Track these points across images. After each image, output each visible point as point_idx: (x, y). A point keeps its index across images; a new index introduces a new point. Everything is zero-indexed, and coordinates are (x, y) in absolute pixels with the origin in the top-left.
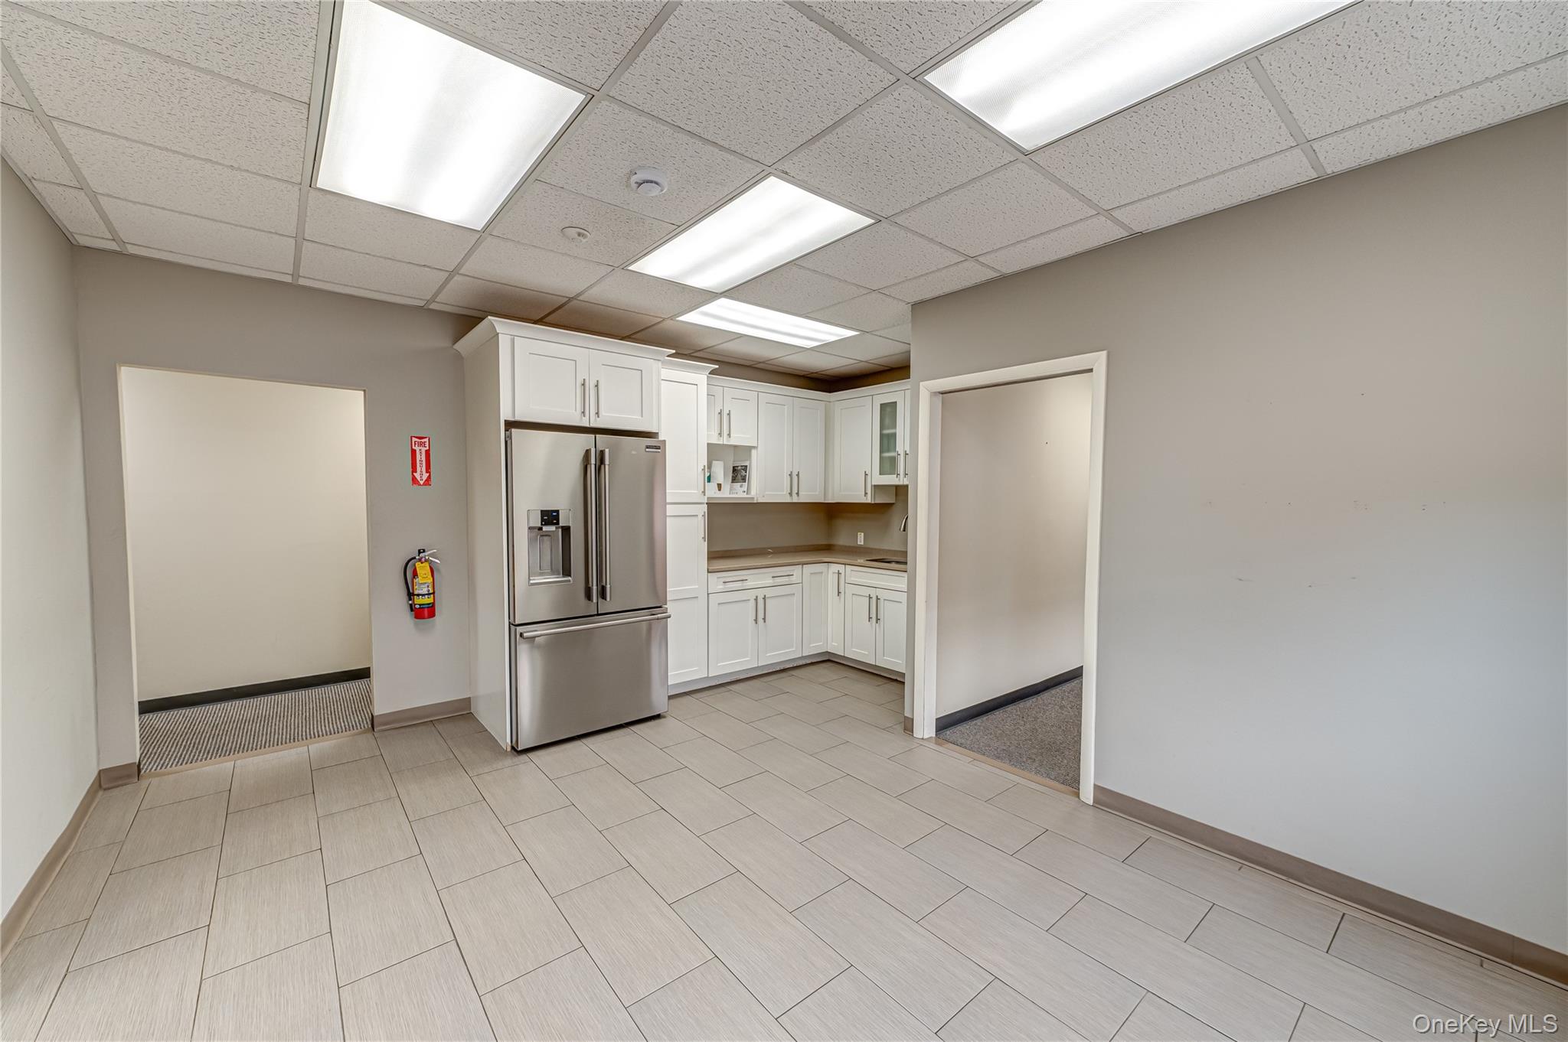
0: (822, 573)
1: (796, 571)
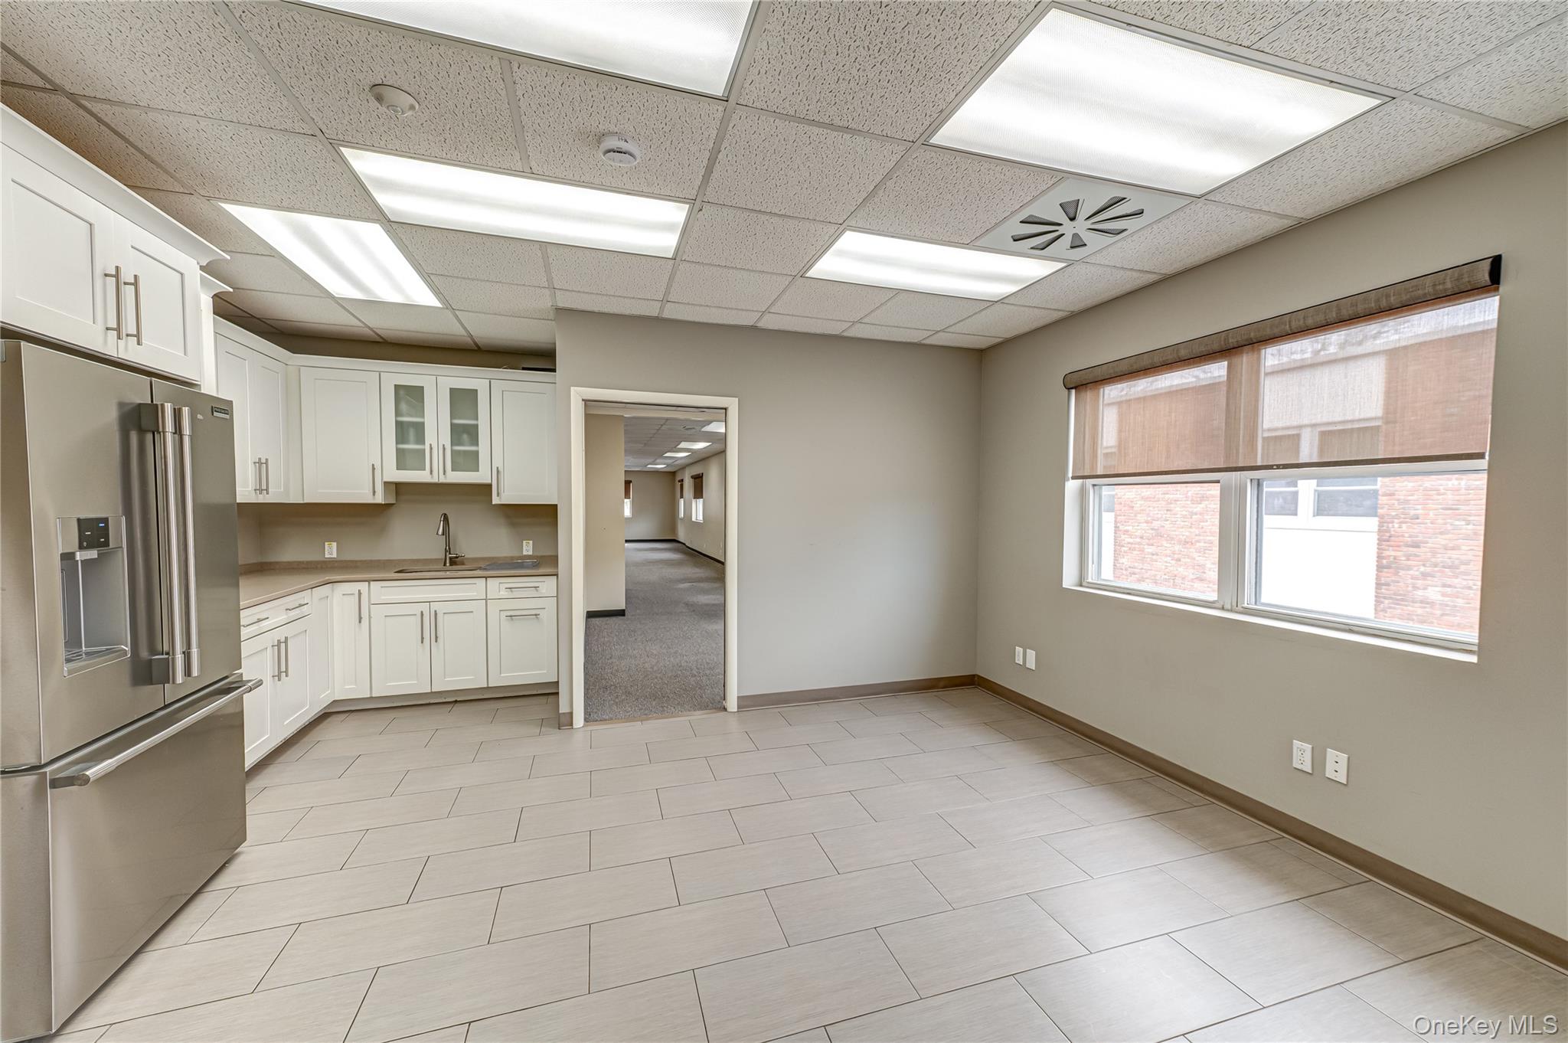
0: (327, 597)
1: (305, 596)
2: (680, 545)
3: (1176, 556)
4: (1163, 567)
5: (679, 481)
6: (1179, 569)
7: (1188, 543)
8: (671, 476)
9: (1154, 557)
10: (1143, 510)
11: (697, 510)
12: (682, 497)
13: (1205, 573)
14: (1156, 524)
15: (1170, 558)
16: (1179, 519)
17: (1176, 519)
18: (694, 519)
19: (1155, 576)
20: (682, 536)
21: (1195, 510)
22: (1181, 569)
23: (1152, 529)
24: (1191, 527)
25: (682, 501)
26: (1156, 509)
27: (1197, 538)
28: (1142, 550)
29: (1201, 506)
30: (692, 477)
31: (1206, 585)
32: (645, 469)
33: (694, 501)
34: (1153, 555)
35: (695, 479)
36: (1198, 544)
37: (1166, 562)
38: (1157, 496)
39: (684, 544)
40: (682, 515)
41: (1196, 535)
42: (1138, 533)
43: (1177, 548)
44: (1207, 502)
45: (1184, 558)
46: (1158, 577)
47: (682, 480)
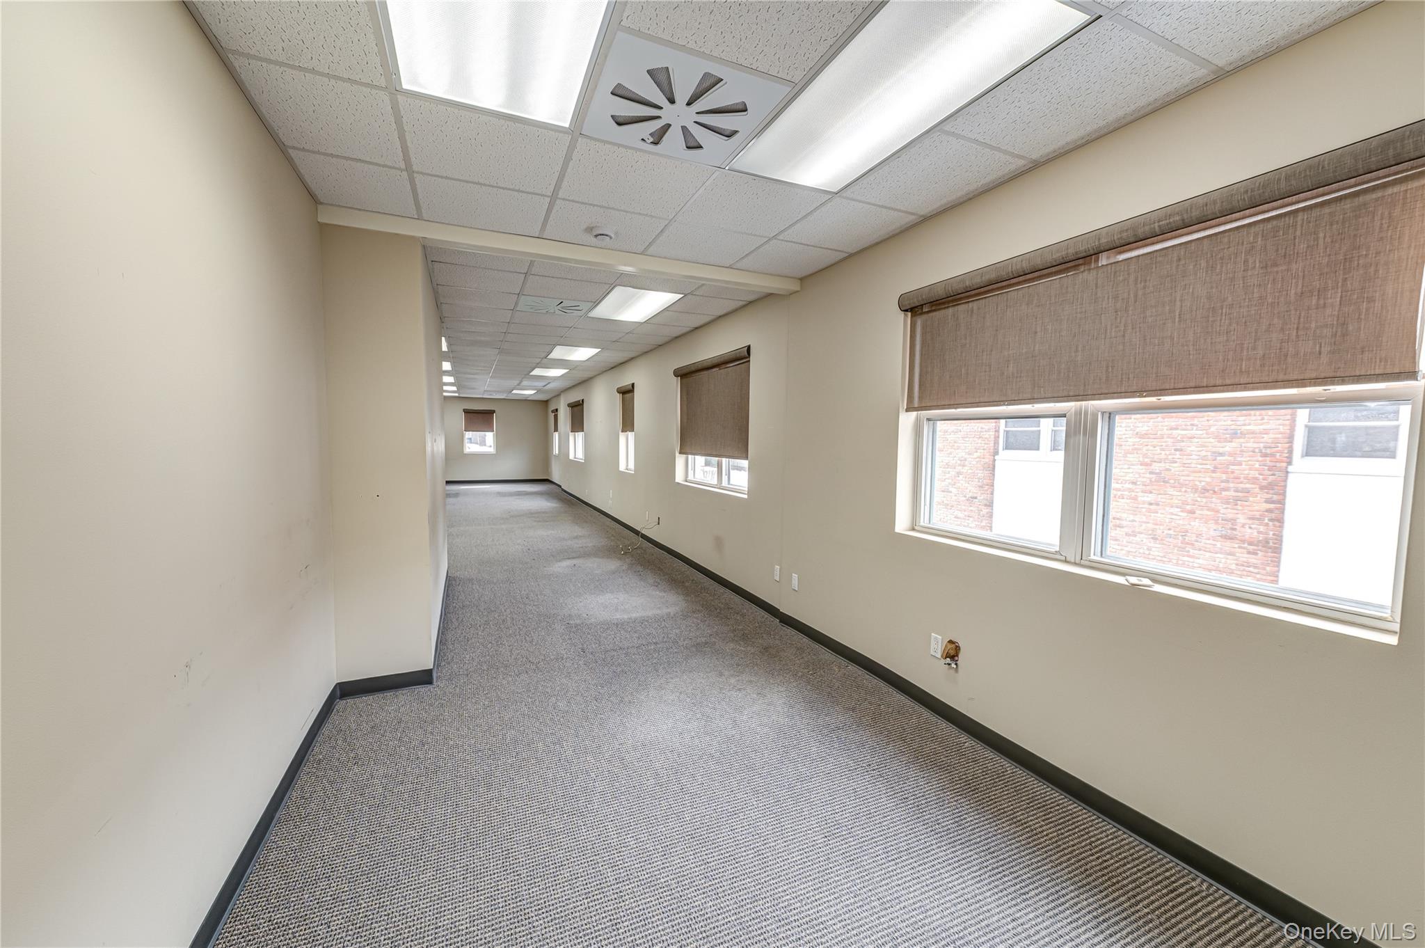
2: (554, 486)
3: (1188, 507)
4: (1167, 520)
5: (553, 411)
6: (1192, 523)
7: (1208, 491)
8: (543, 407)
9: (1153, 507)
10: (1136, 449)
11: (576, 447)
12: (556, 430)
13: (1235, 529)
14: (1156, 467)
15: (1179, 510)
16: (1194, 462)
17: (1189, 461)
18: (571, 457)
19: (1153, 530)
20: (556, 478)
21: (1221, 450)
22: (1196, 523)
23: (1151, 473)
24: (1214, 472)
25: (556, 435)
26: (1157, 448)
27: (1223, 485)
28: (1135, 498)
29: (1233, 444)
30: (569, 405)
31: (1236, 546)
32: (510, 397)
33: (571, 436)
34: (1151, 504)
35: (572, 407)
36: (1224, 493)
37: (1172, 514)
38: (1159, 433)
39: (560, 487)
40: (556, 451)
41: (1222, 482)
42: (1130, 477)
43: (1190, 496)
44: (1242, 440)
45: (1202, 510)
46: (1159, 532)
47: (557, 410)
